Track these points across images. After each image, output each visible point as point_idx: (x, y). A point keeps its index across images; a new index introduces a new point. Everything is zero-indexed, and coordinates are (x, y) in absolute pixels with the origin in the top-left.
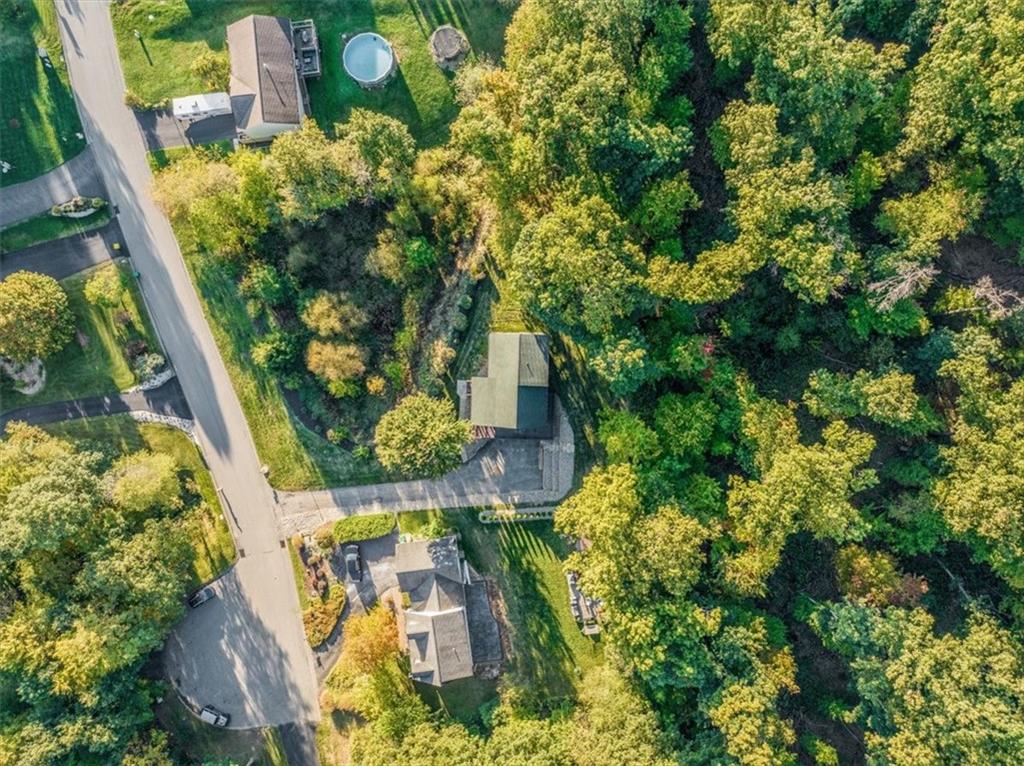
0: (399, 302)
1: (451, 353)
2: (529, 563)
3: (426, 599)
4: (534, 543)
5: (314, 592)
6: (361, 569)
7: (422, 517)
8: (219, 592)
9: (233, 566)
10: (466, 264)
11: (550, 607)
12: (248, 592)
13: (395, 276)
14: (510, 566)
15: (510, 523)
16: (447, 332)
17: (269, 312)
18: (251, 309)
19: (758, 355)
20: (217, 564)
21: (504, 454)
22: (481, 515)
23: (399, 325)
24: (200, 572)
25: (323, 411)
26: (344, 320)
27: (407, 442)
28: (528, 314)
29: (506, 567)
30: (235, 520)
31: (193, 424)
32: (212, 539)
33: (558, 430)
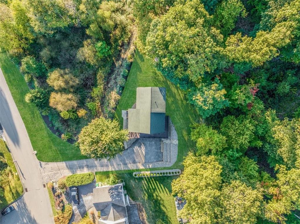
0: (95, 74)
1: (118, 97)
2: (157, 196)
3: (108, 215)
4: (159, 187)
5: (58, 208)
6: (79, 199)
7: (106, 174)
8: (16, 208)
9: (22, 196)
10: (126, 55)
11: (167, 216)
12: (30, 207)
13: (92, 61)
14: (148, 197)
15: (148, 178)
16: (117, 88)
17: (35, 79)
18: (26, 78)
19: (267, 96)
20: (15, 195)
21: (145, 145)
22: (134, 174)
23: (95, 85)
24: (7, 199)
25: (60, 125)
26: (66, 82)
27: (93, 143)
28: (155, 78)
29: (146, 198)
30: (23, 174)
31: (3, 132)
32: (13, 184)
33: (170, 133)
